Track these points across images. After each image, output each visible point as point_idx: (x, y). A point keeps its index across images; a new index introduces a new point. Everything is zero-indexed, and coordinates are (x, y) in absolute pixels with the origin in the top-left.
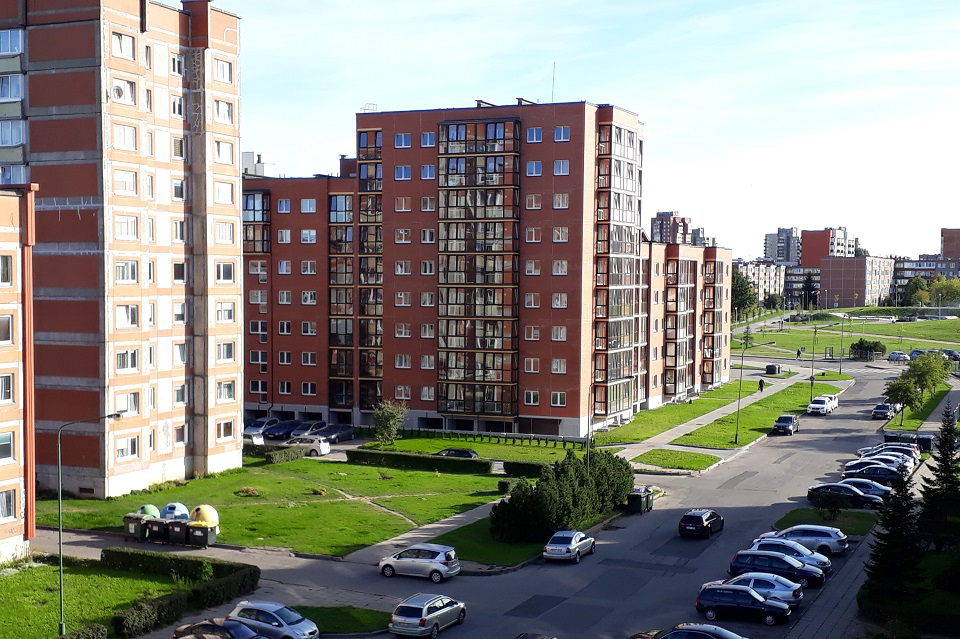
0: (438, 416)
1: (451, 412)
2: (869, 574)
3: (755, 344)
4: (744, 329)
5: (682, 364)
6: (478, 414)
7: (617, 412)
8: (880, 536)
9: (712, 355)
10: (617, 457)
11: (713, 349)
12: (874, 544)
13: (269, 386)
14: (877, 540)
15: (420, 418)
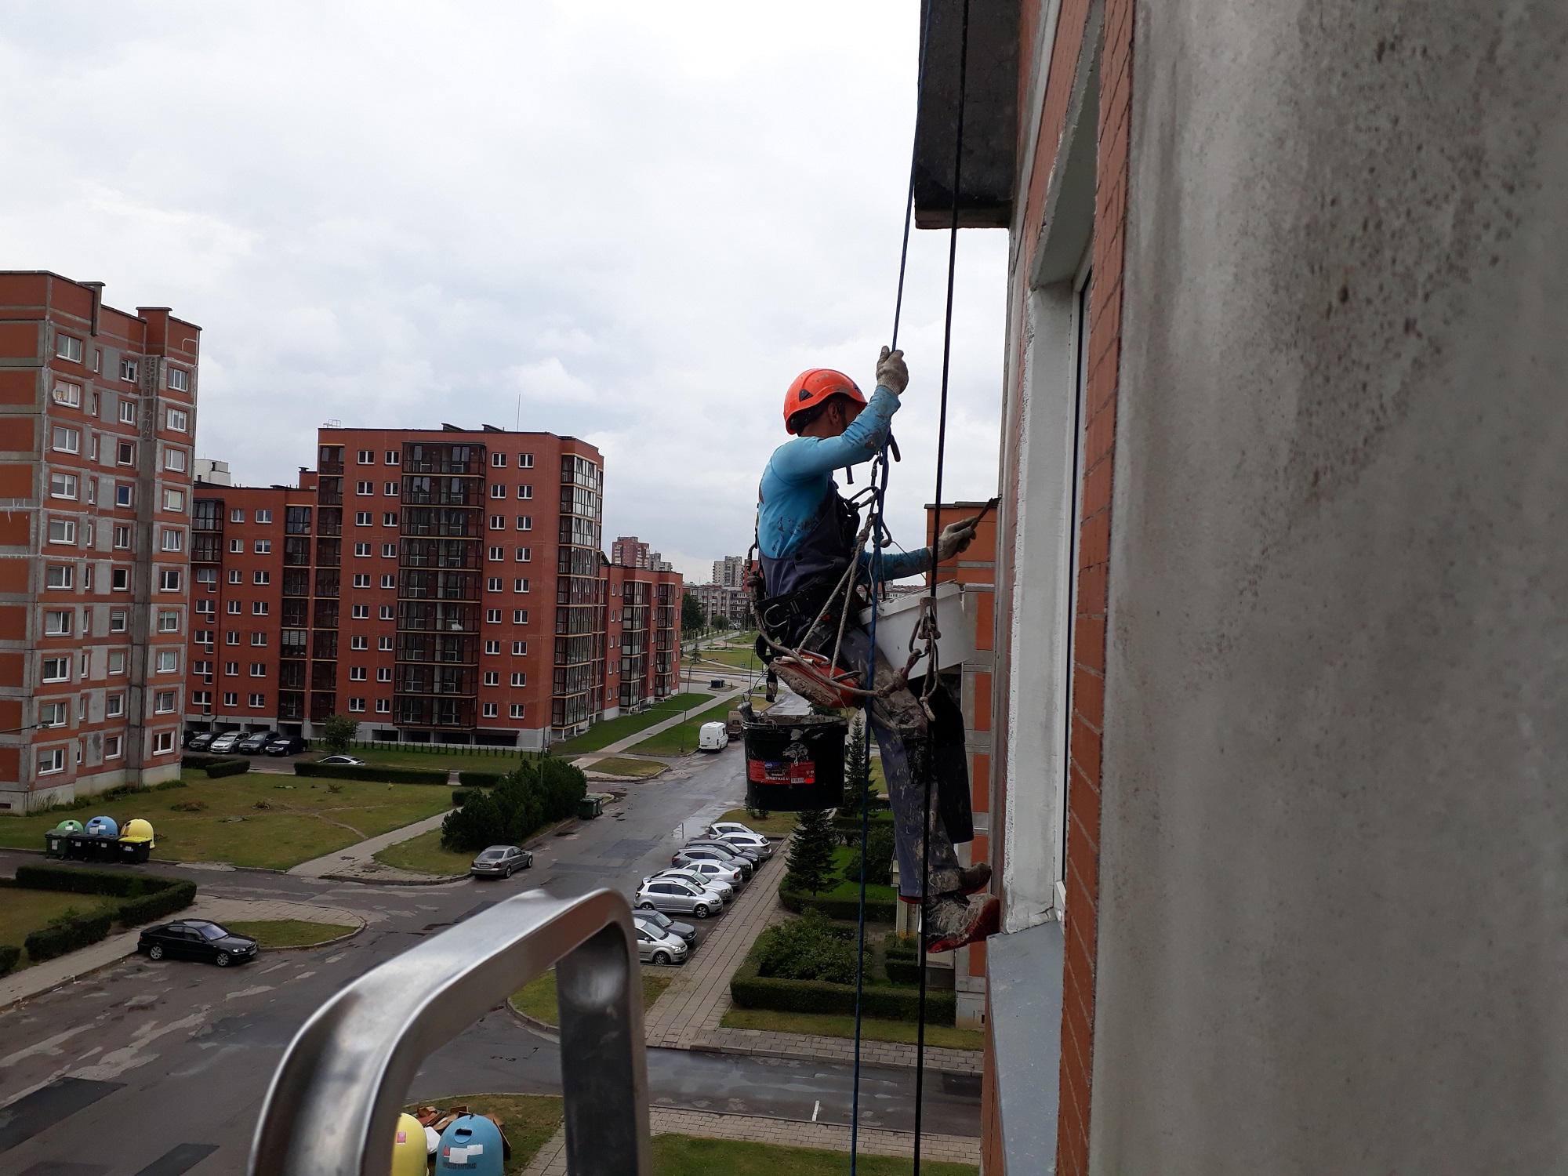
0: (394, 728)
1: (406, 724)
2: (790, 868)
3: (702, 660)
4: (693, 646)
5: (636, 679)
6: (435, 725)
7: (574, 723)
8: (799, 833)
9: (664, 670)
10: (571, 766)
11: (664, 664)
12: (795, 840)
13: (213, 697)
14: (797, 836)
15: (374, 731)
